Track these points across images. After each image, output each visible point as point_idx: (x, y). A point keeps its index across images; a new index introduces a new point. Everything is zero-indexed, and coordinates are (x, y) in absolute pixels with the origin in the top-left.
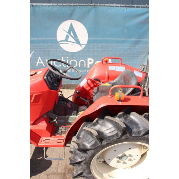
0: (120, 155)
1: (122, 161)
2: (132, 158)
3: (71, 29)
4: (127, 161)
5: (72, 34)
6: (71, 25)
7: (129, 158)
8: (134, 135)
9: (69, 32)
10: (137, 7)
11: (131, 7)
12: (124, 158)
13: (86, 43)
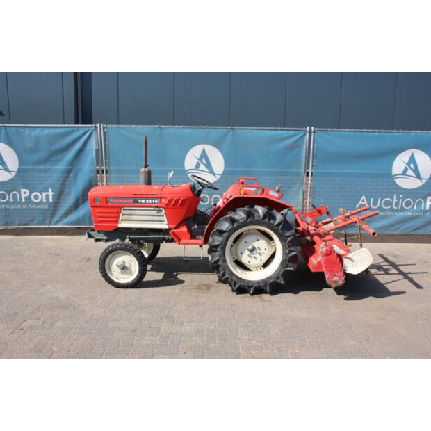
0: (250, 247)
1: (253, 256)
2: (261, 252)
3: (204, 155)
4: (257, 255)
5: (204, 161)
6: (204, 150)
7: (258, 251)
8: (256, 218)
9: (200, 159)
10: (281, 130)
11: (275, 130)
12: (254, 252)
13: (221, 173)
